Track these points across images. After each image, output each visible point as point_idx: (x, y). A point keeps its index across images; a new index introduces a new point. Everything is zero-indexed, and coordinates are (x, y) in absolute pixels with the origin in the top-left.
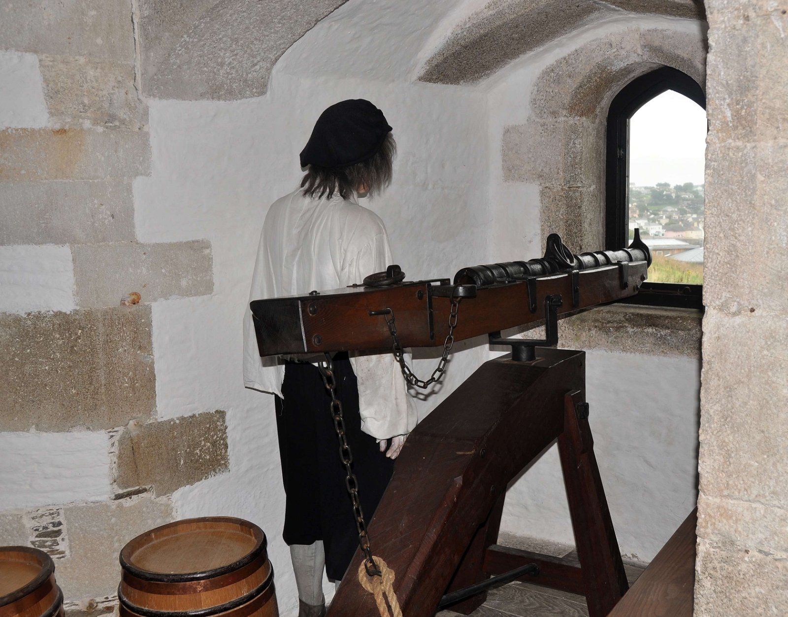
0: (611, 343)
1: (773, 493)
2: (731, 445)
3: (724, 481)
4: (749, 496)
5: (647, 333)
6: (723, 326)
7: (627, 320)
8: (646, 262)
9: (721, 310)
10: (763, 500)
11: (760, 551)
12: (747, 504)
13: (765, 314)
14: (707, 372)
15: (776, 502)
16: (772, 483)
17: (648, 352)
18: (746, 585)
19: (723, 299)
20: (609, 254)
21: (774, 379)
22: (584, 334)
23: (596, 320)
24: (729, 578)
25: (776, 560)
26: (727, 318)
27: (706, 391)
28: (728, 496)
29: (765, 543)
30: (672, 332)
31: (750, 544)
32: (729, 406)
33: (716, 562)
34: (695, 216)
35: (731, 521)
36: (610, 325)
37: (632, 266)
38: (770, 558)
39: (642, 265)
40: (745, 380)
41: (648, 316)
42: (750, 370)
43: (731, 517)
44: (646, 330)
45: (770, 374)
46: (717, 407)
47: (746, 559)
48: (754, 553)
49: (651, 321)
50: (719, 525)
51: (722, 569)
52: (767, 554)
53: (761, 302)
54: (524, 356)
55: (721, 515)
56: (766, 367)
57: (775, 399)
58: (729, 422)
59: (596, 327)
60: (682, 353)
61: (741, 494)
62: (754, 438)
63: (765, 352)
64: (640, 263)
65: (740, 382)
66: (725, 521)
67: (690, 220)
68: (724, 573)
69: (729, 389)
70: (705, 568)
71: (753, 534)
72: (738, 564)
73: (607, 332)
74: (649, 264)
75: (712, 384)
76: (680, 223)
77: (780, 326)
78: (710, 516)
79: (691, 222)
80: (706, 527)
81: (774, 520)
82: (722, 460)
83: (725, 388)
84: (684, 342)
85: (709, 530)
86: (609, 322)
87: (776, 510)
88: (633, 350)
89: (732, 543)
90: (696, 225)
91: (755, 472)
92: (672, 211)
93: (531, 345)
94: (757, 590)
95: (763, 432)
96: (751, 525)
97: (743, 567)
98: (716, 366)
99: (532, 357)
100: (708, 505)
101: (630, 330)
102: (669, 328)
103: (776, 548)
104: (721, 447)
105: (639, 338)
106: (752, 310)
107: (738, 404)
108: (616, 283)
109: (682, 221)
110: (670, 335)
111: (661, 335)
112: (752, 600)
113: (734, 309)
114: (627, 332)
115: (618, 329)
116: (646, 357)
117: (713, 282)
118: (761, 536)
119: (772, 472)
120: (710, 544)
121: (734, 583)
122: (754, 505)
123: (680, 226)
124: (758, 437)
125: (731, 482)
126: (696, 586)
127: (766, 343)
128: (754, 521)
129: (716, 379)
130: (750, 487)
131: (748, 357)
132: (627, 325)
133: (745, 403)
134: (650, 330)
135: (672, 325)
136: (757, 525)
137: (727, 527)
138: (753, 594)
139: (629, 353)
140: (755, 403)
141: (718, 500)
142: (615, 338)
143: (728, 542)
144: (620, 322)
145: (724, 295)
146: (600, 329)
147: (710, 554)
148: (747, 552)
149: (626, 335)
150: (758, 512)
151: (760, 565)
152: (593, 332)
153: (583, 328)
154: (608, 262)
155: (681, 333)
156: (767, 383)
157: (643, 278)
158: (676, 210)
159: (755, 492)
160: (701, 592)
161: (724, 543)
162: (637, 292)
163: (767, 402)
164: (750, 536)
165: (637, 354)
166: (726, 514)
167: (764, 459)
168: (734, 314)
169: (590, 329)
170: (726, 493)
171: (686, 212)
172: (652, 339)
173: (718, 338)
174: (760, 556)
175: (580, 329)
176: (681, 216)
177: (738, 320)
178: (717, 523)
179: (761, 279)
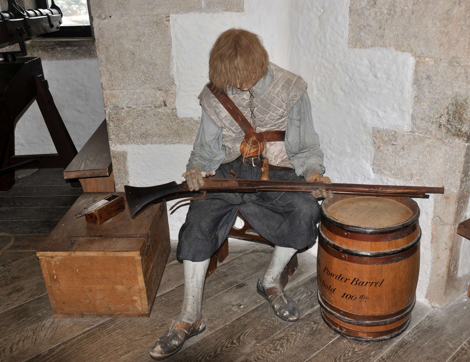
0: (50, 56)
1: (128, 84)
2: (111, 70)
3: (111, 84)
4: (120, 87)
5: (67, 50)
6: (101, 24)
7: (56, 44)
8: (60, 15)
9: (99, 18)
10: (125, 88)
11: (128, 107)
12: (120, 91)
13: (115, 18)
14: (98, 43)
15: (130, 88)
16: (128, 81)
17: (70, 59)
18: (125, 121)
19: (99, 13)
20: (41, 10)
21: (122, 42)
22: (35, 53)
23: (40, 46)
24: (118, 120)
25: (133, 109)
26: (101, 21)
27: (98, 50)
28: (113, 89)
29: (129, 104)
30: (79, 48)
31: (124, 106)
32: (108, 55)
33: (113, 115)
34: (77, 6)
35: (116, 99)
36: (48, 47)
37: (54, 16)
38: (131, 108)
39: (58, 16)
40: (112, 44)
41: (66, 42)
42: (113, 40)
43: (115, 97)
44: (66, 48)
45: (120, 40)
46: (104, 56)
47: (123, 111)
48: (126, 108)
49: (68, 44)
50: (112, 101)
51: (115, 117)
52: (130, 108)
53: (113, 13)
54: (10, 59)
55: (112, 97)
56: (119, 38)
57: (124, 49)
58: (109, 61)
59: (41, 49)
60: (86, 57)
61: (118, 87)
62: (119, 65)
63: (117, 32)
64: (57, 15)
65: (110, 45)
66: (113, 99)
67: (75, 9)
68: (117, 118)
69: (107, 48)
70: (109, 118)
71: (124, 101)
72: (121, 114)
73: (47, 52)
74: (62, 16)
75: (100, 47)
76: (69, 11)
77: (121, 22)
78: (108, 98)
79: (75, 10)
80: (107, 103)
81: (130, 94)
82: (109, 76)
83: (105, 48)
84: (85, 52)
85: (109, 104)
86: (47, 46)
87: (131, 91)
88: (62, 59)
89: (118, 107)
90: (78, 11)
91: (121, 78)
92: (62, 3)
93: (13, 54)
94: (129, 121)
95: (121, 62)
96: (123, 98)
97: (123, 114)
98: (100, 40)
99: (14, 59)
100: (106, 94)
101: (59, 49)
102: (77, 46)
103: (133, 105)
104: (108, 71)
105: (64, 53)
106: (110, 17)
107: (111, 53)
108: (48, 25)
109: (70, 9)
110: (79, 49)
111: (74, 50)
112: (128, 126)
113: (103, 17)
114: (58, 50)
115: (52, 49)
116: (69, 61)
117: (94, 7)
118: (127, 101)
119: (127, 77)
120: (110, 109)
121: (120, 121)
122: (123, 91)
123: (69, 13)
124: (120, 65)
125: (113, 84)
126: (107, 126)
127: (117, 29)
128: (124, 96)
129: (102, 45)
130: (120, 84)
131: (112, 35)
132: (56, 47)
133: (114, 53)
134: (68, 48)
135: (79, 45)
136: (125, 98)
137: (115, 101)
138: (128, 123)
139: (60, 60)
140: (117, 52)
141: (110, 92)
142: (52, 54)
143: (116, 107)
144: (53, 46)
145: (99, 11)
146: (43, 50)
147: (110, 113)
148: (123, 109)
149: (57, 52)
150: (124, 94)
151: (128, 112)
152: (40, 52)
153: (34, 50)
154: (42, 14)
155: (84, 48)
156: (120, 44)
157: (60, 23)
158: (65, 2)
159: (122, 86)
160: (110, 128)
161: (115, 107)
162: (59, 30)
163: (121, 51)
164: (123, 102)
165: (64, 60)
166: (114, 96)
167: (123, 73)
168: (104, 19)
169: (38, 51)
170: (112, 88)
171: (71, 4)
172: (70, 52)
173: (100, 29)
174: (128, 109)
175: (33, 51)
176: (68, 6)
177: (106, 21)
178: (111, 100)
179: (112, 4)
